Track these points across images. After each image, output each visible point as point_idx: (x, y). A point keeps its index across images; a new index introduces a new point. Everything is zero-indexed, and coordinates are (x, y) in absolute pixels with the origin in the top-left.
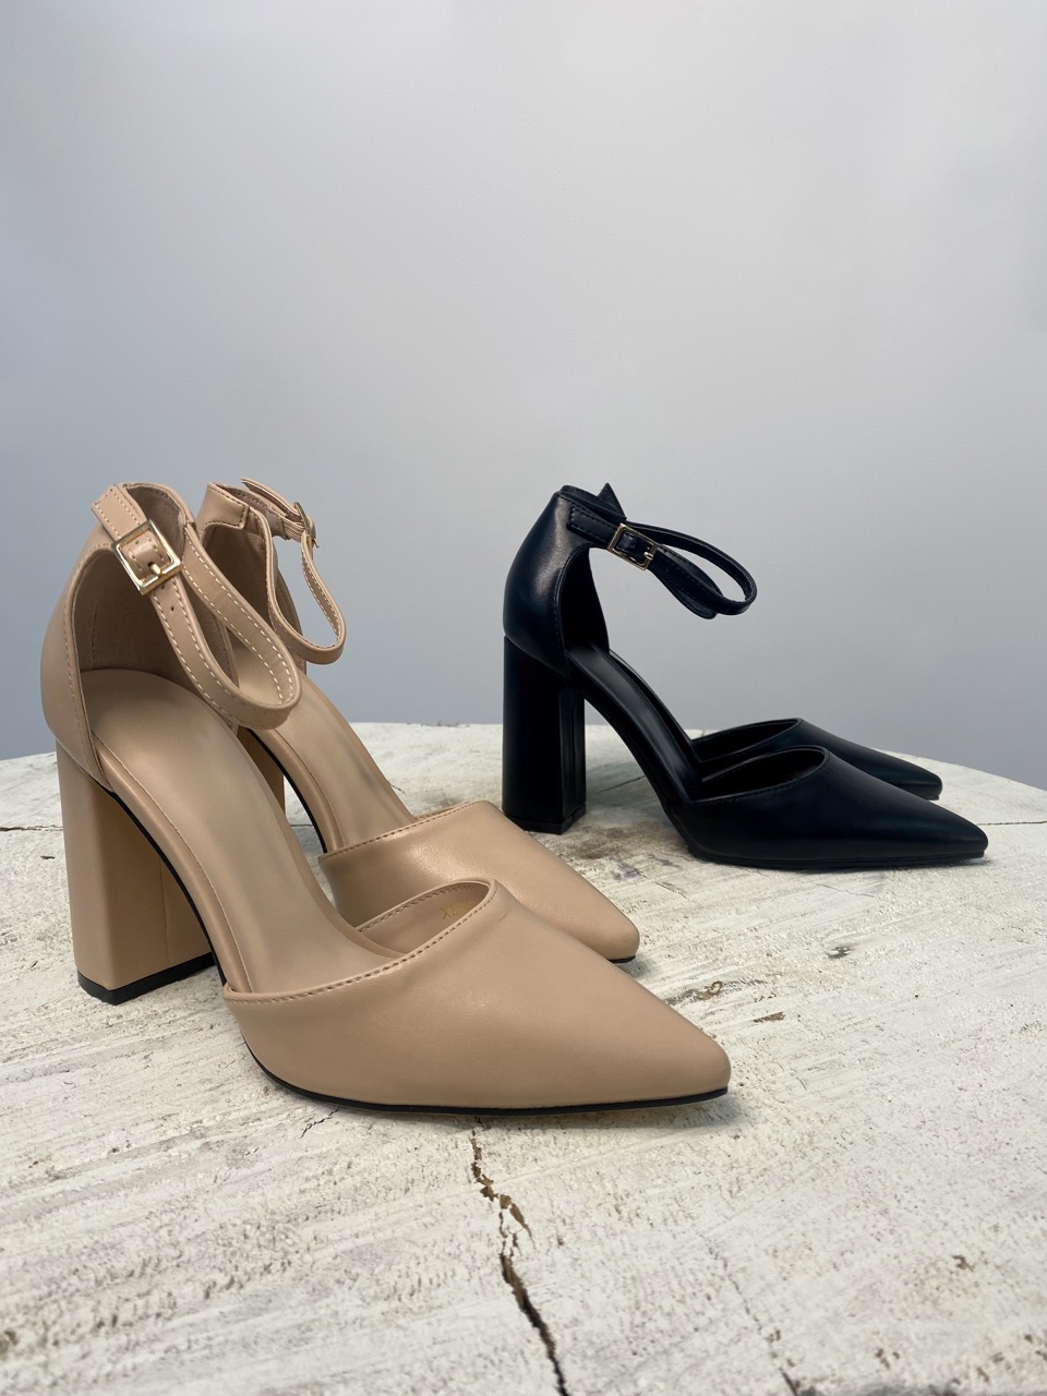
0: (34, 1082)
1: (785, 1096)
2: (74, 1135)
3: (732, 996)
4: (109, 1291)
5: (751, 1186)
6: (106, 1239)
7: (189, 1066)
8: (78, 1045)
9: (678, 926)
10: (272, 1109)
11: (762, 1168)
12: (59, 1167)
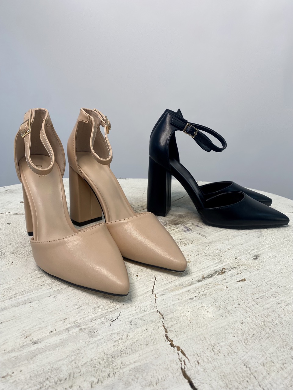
0: (20, 307)
1: (253, 308)
2: (37, 327)
3: (229, 273)
4: (60, 386)
5: (251, 341)
6: (55, 366)
7: (69, 300)
8: (32, 293)
9: (207, 248)
10: (99, 316)
11: (253, 334)
12: (35, 339)
